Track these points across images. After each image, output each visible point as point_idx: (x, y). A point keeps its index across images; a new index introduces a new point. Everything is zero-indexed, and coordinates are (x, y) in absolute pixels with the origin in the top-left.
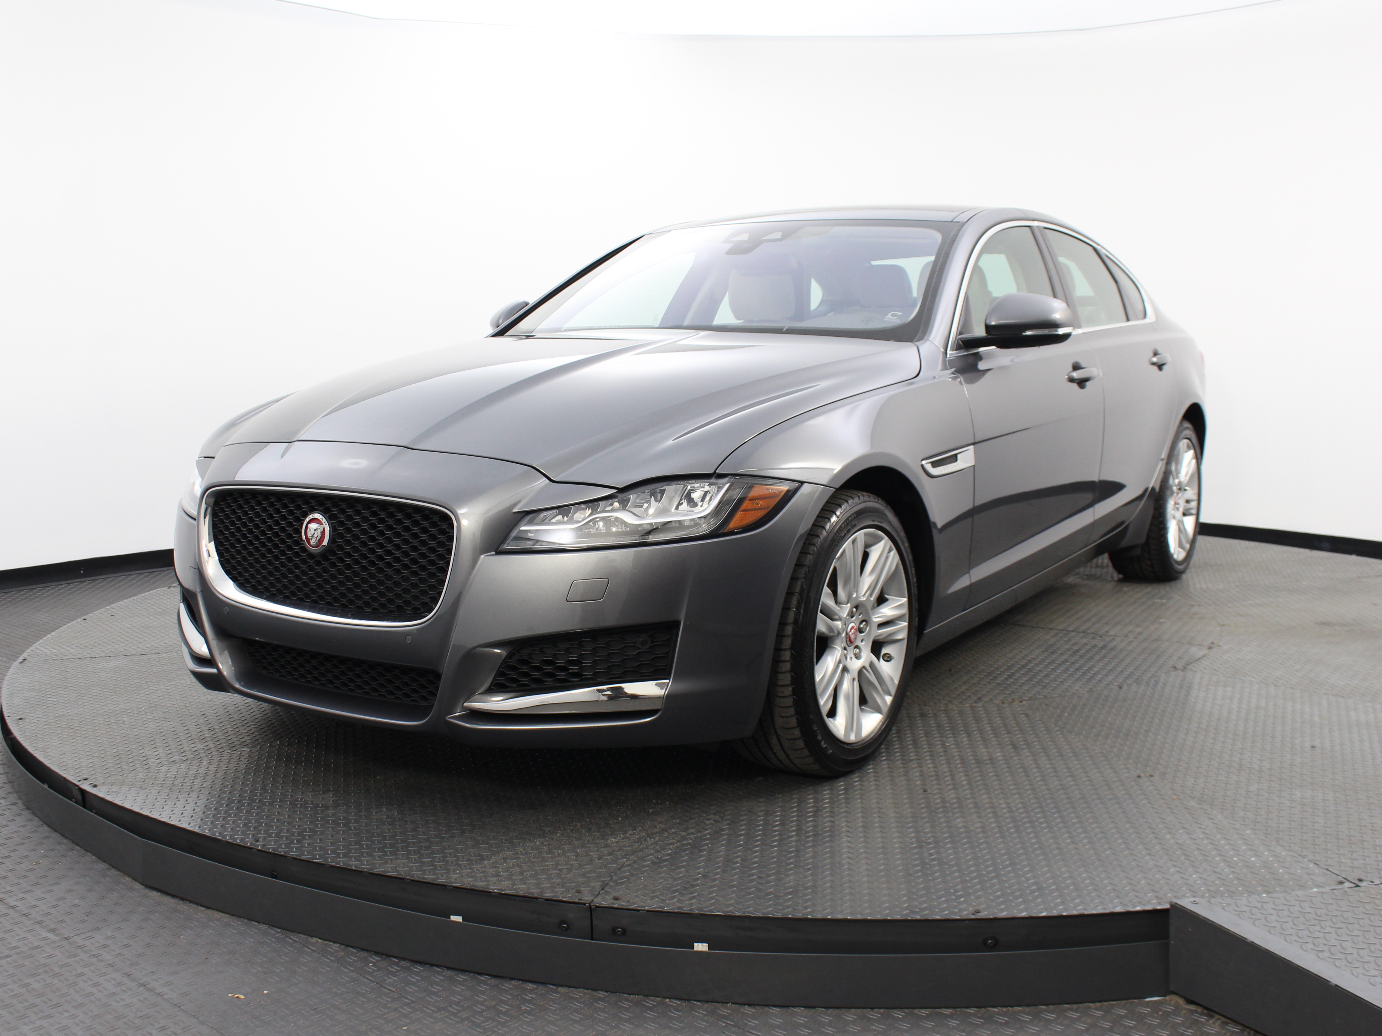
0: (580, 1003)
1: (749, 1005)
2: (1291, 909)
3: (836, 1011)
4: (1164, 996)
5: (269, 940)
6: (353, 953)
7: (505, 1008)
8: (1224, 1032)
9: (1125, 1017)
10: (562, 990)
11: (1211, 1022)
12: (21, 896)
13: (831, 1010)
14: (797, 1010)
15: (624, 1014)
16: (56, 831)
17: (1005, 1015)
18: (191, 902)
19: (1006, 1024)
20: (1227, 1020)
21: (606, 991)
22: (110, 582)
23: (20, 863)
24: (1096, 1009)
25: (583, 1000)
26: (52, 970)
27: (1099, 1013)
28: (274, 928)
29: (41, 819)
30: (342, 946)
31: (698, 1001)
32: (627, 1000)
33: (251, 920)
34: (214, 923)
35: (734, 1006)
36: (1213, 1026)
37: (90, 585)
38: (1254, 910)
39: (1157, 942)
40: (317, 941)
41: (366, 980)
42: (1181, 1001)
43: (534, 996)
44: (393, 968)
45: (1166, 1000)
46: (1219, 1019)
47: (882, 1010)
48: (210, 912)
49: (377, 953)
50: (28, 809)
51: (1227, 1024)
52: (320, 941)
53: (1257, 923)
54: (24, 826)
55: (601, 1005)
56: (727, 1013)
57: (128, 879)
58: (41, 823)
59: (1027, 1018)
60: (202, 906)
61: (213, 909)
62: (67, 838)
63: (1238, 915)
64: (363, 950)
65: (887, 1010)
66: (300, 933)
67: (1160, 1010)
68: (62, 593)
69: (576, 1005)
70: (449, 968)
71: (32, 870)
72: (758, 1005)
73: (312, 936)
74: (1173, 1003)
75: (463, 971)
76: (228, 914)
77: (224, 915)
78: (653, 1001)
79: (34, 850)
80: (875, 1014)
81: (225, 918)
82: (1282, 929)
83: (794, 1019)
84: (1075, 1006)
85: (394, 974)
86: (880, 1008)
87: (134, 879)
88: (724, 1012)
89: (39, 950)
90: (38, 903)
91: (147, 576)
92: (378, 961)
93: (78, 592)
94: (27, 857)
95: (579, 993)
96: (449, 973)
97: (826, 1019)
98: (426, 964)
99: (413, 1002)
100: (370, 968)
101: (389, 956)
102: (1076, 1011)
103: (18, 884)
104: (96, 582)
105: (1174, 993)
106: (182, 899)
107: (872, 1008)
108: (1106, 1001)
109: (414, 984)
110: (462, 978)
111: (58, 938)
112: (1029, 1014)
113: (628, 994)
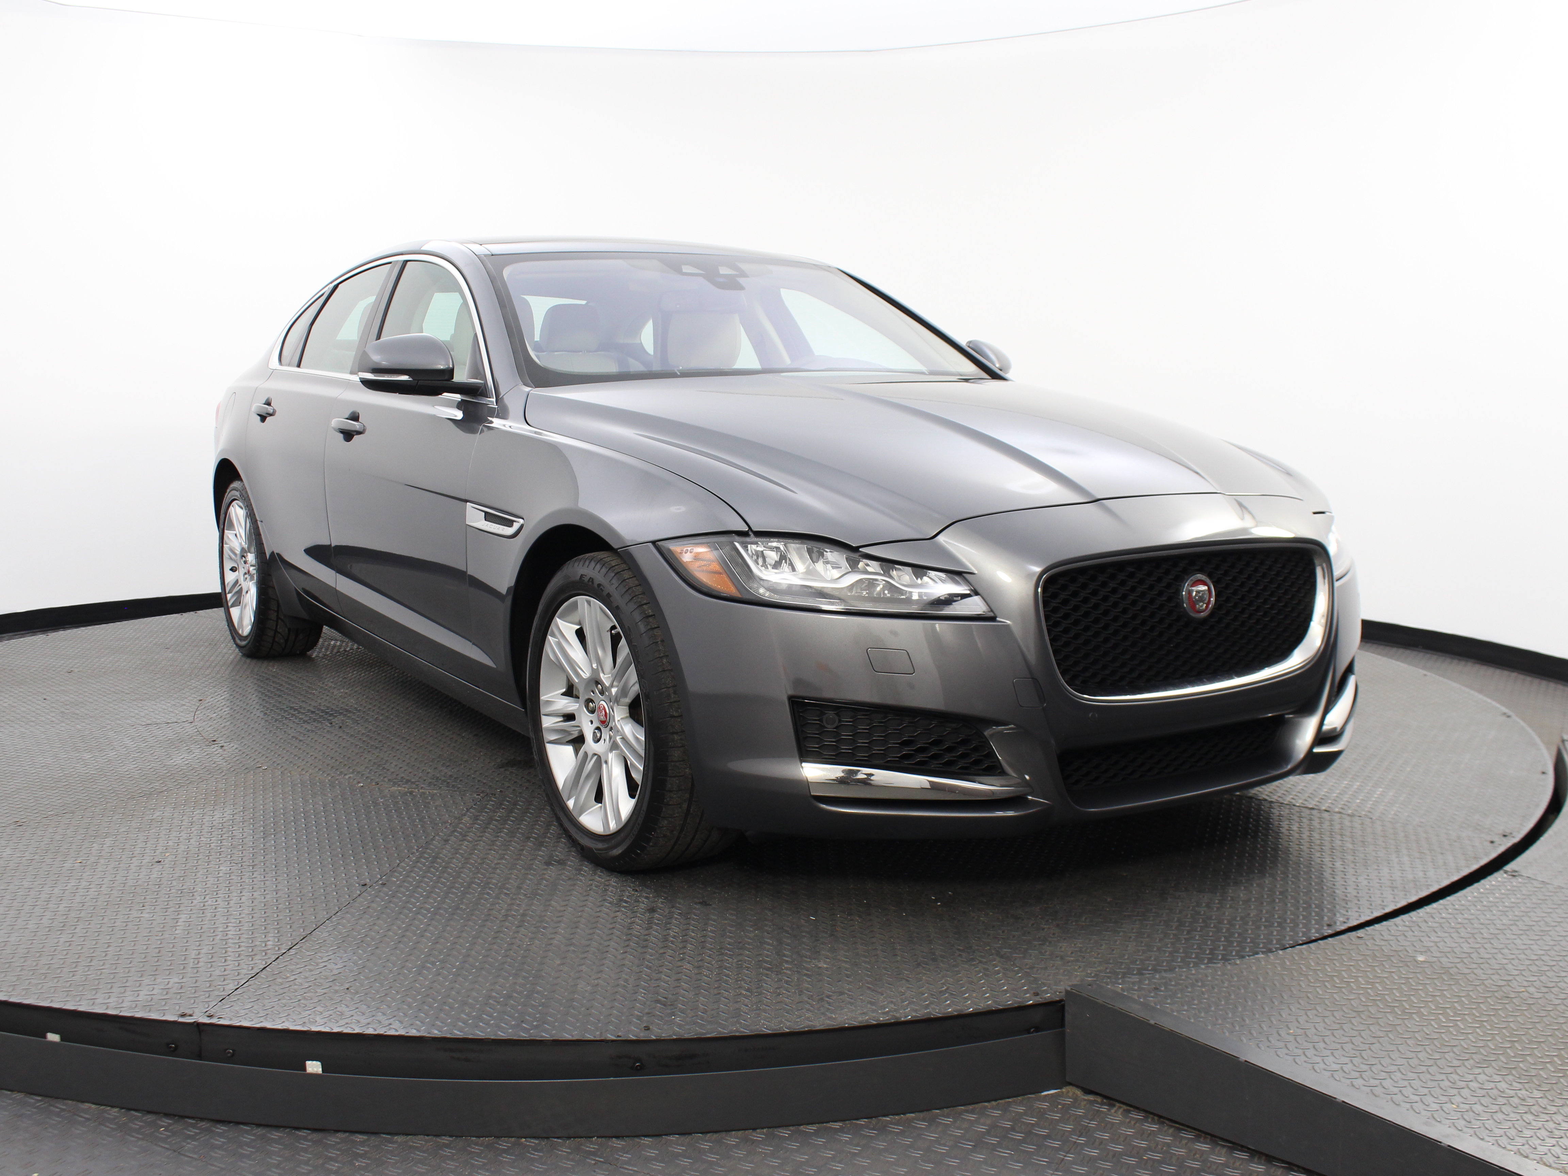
0: (424, 1152)
1: (617, 1137)
3: (715, 1136)
4: (1060, 1088)
5: (29, 1111)
6: (137, 1118)
7: (334, 1166)
8: (1128, 1120)
9: (1025, 1114)
10: (399, 1139)
11: (1113, 1111)
13: (709, 1135)
14: (671, 1138)
15: (477, 1161)
17: (898, 1123)
19: (902, 1133)
20: (1128, 1108)
21: (451, 1136)
24: (993, 1108)
25: (425, 1148)
27: (997, 1113)
28: (32, 1096)
30: (123, 1110)
31: (558, 1138)
32: (476, 1144)
35: (600, 1140)
36: (1115, 1114)
39: (1052, 1031)
40: (90, 1107)
41: (160, 1149)
42: (1079, 1092)
43: (366, 1149)
44: (191, 1131)
45: (1063, 1092)
46: (1120, 1107)
47: (765, 1130)
49: (167, 1115)
51: (1129, 1111)
52: (93, 1106)
55: (447, 1152)
56: (594, 1148)
59: (923, 1125)
64: (149, 1112)
65: (771, 1130)
66: (68, 1099)
67: (1059, 1104)
69: (418, 1155)
70: (259, 1125)
72: (626, 1137)
73: (83, 1102)
74: (1070, 1094)
75: (277, 1127)
78: (506, 1142)
80: (758, 1135)
83: (670, 1149)
84: (970, 1107)
85: (193, 1138)
86: (763, 1128)
88: (590, 1147)
92: (170, 1125)
95: (419, 1141)
96: (260, 1131)
97: (706, 1146)
98: (230, 1122)
99: (222, 1169)
100: (162, 1134)
101: (182, 1117)
102: (972, 1112)
105: (1070, 1084)
107: (754, 1129)
108: (1001, 1099)
109: (220, 1148)
110: (276, 1136)
112: (924, 1120)
113: (476, 1137)
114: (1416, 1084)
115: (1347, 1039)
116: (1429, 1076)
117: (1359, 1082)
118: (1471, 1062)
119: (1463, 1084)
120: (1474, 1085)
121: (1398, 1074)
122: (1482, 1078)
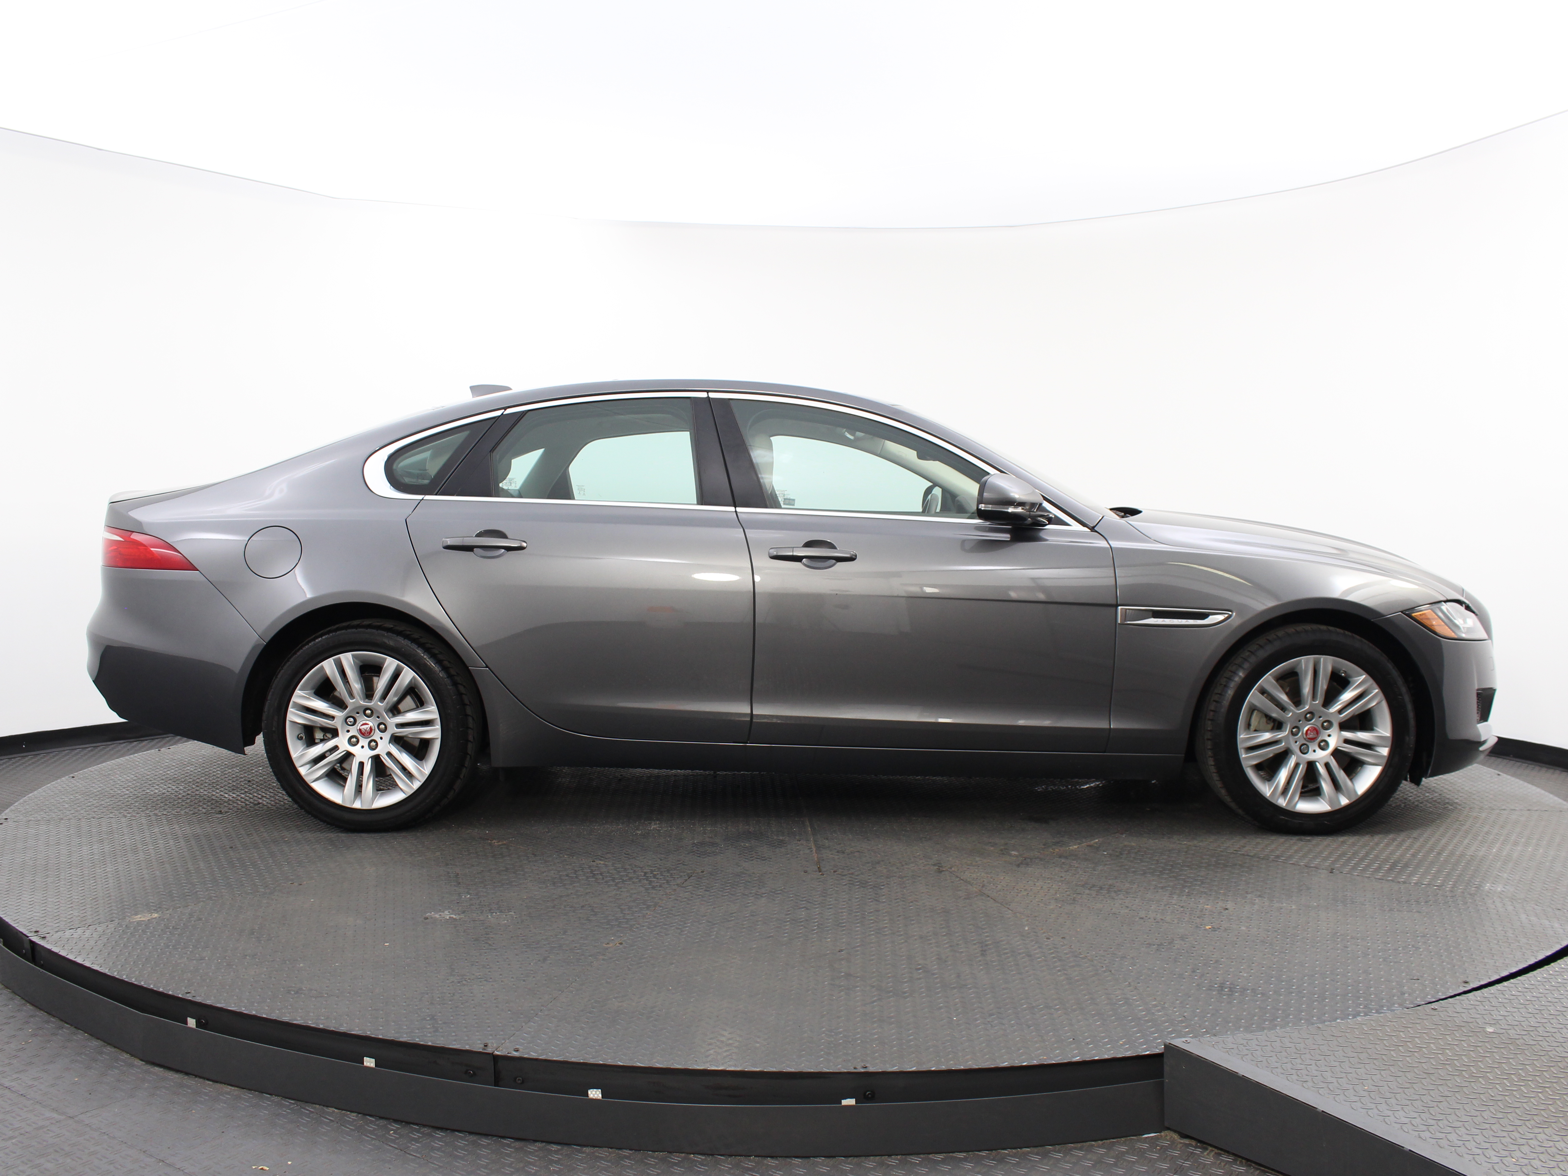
0: (608, 1162)
1: (772, 1157)
3: (856, 1159)
4: (1160, 1132)
5: (285, 1111)
6: (371, 1122)
7: (533, 1169)
8: (1219, 1162)
9: (1127, 1152)
10: (587, 1150)
11: (1205, 1153)
12: (15, 1076)
13: (850, 1159)
14: (818, 1160)
15: (652, 1171)
16: (41, 1009)
17: (1014, 1156)
18: (196, 1076)
19: (1018, 1164)
20: (1219, 1151)
21: (631, 1150)
22: (54, 756)
23: (8, 1043)
24: (1099, 1147)
25: (609, 1158)
26: (63, 1149)
27: (1102, 1151)
28: (288, 1100)
29: (23, 998)
30: (360, 1115)
31: (721, 1155)
32: (653, 1157)
33: (262, 1093)
34: (225, 1097)
35: (757, 1158)
36: (1207, 1156)
37: (34, 760)
38: (1241, 1047)
39: (1152, 1080)
40: (334, 1111)
41: (390, 1148)
42: (1176, 1136)
43: (560, 1157)
44: (415, 1135)
45: (1161, 1136)
46: (1212, 1151)
47: (899, 1157)
48: (218, 1085)
49: (396, 1121)
50: (7, 987)
51: (1220, 1154)
52: (336, 1110)
54: (6, 1005)
55: (627, 1162)
56: (751, 1165)
57: (126, 1056)
58: (24, 1002)
59: (1037, 1158)
60: (208, 1080)
61: (221, 1083)
62: (54, 1016)
63: (1226, 1052)
64: (382, 1118)
65: (904, 1157)
66: (315, 1104)
67: (1158, 1145)
69: (604, 1164)
70: (471, 1133)
71: (23, 1049)
72: (780, 1157)
73: (327, 1106)
74: (1168, 1138)
75: (486, 1135)
76: (237, 1087)
77: (233, 1088)
78: (677, 1157)
79: (20, 1029)
80: (893, 1161)
81: (235, 1091)
82: (1268, 1063)
83: (817, 1169)
84: (1079, 1145)
85: (417, 1141)
86: (897, 1155)
87: (132, 1055)
88: (748, 1164)
89: (45, 1130)
90: (36, 1083)
91: (92, 751)
92: (398, 1129)
93: (21, 767)
94: (14, 1036)
95: (603, 1152)
96: (472, 1138)
97: (847, 1167)
98: (447, 1129)
99: (440, 1167)
100: (392, 1136)
101: (408, 1123)
102: (1080, 1149)
103: (10, 1064)
104: (39, 757)
105: (1168, 1129)
106: (187, 1074)
107: (890, 1155)
108: (1106, 1139)
109: (438, 1149)
110: (485, 1142)
111: (63, 1117)
112: (1037, 1154)
113: (652, 1151)
114: (1479, 1139)
115: (1417, 1097)
116: (1492, 1133)
117: (1426, 1135)
118: (1532, 1122)
119: (1523, 1141)
120: (1533, 1143)
121: (1463, 1129)
122: (1541, 1137)
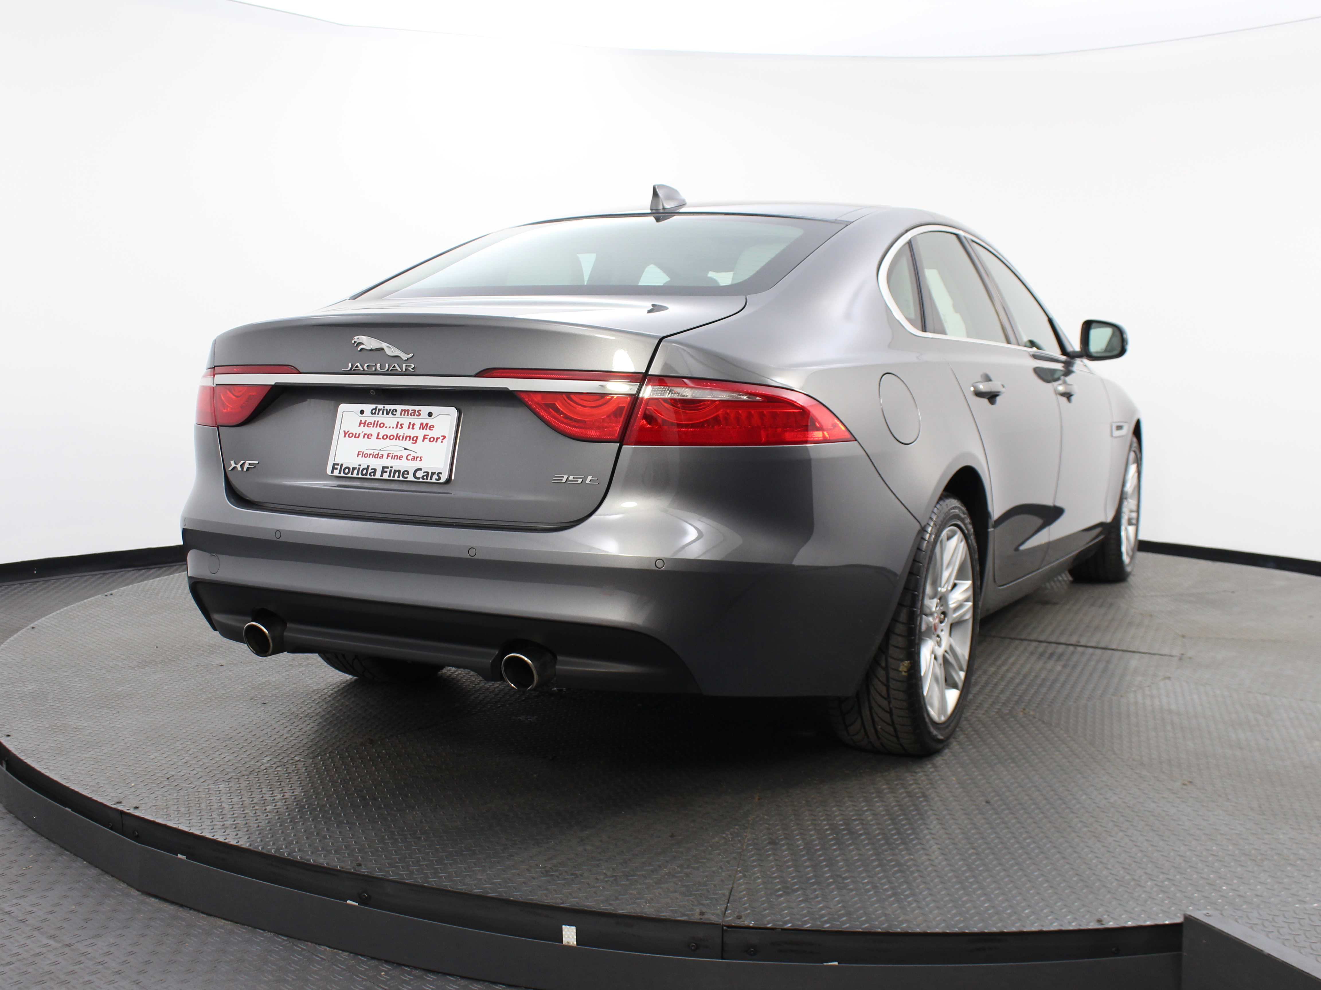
2: (1302, 922)
5: (276, 948)
6: (363, 962)
12: (15, 901)
16: (42, 835)
18: (191, 909)
22: (64, 583)
23: (9, 868)
26: (58, 977)
28: (280, 936)
29: (25, 824)
30: (352, 955)
33: (256, 928)
34: (218, 930)
37: (45, 586)
38: (1266, 923)
39: (1168, 953)
40: (326, 950)
44: (406, 977)
48: (212, 919)
49: (387, 962)
50: (10, 812)
52: (328, 949)
53: (1270, 935)
54: (8, 830)
57: (123, 885)
58: (26, 827)
60: (203, 913)
61: (215, 916)
62: (54, 843)
63: (1252, 928)
64: (373, 958)
66: (308, 941)
68: (15, 594)
70: (463, 977)
71: (23, 875)
73: (320, 944)
75: (478, 980)
76: (231, 921)
77: (227, 922)
79: (22, 854)
81: (229, 925)
82: (1296, 941)
85: (408, 983)
87: (129, 885)
89: (42, 957)
90: (34, 909)
91: (101, 577)
92: (390, 970)
93: (33, 592)
94: (15, 861)
98: (439, 973)
100: (383, 977)
101: (400, 965)
103: (11, 889)
104: (49, 583)
106: (182, 906)
110: (476, 987)
111: (60, 945)
